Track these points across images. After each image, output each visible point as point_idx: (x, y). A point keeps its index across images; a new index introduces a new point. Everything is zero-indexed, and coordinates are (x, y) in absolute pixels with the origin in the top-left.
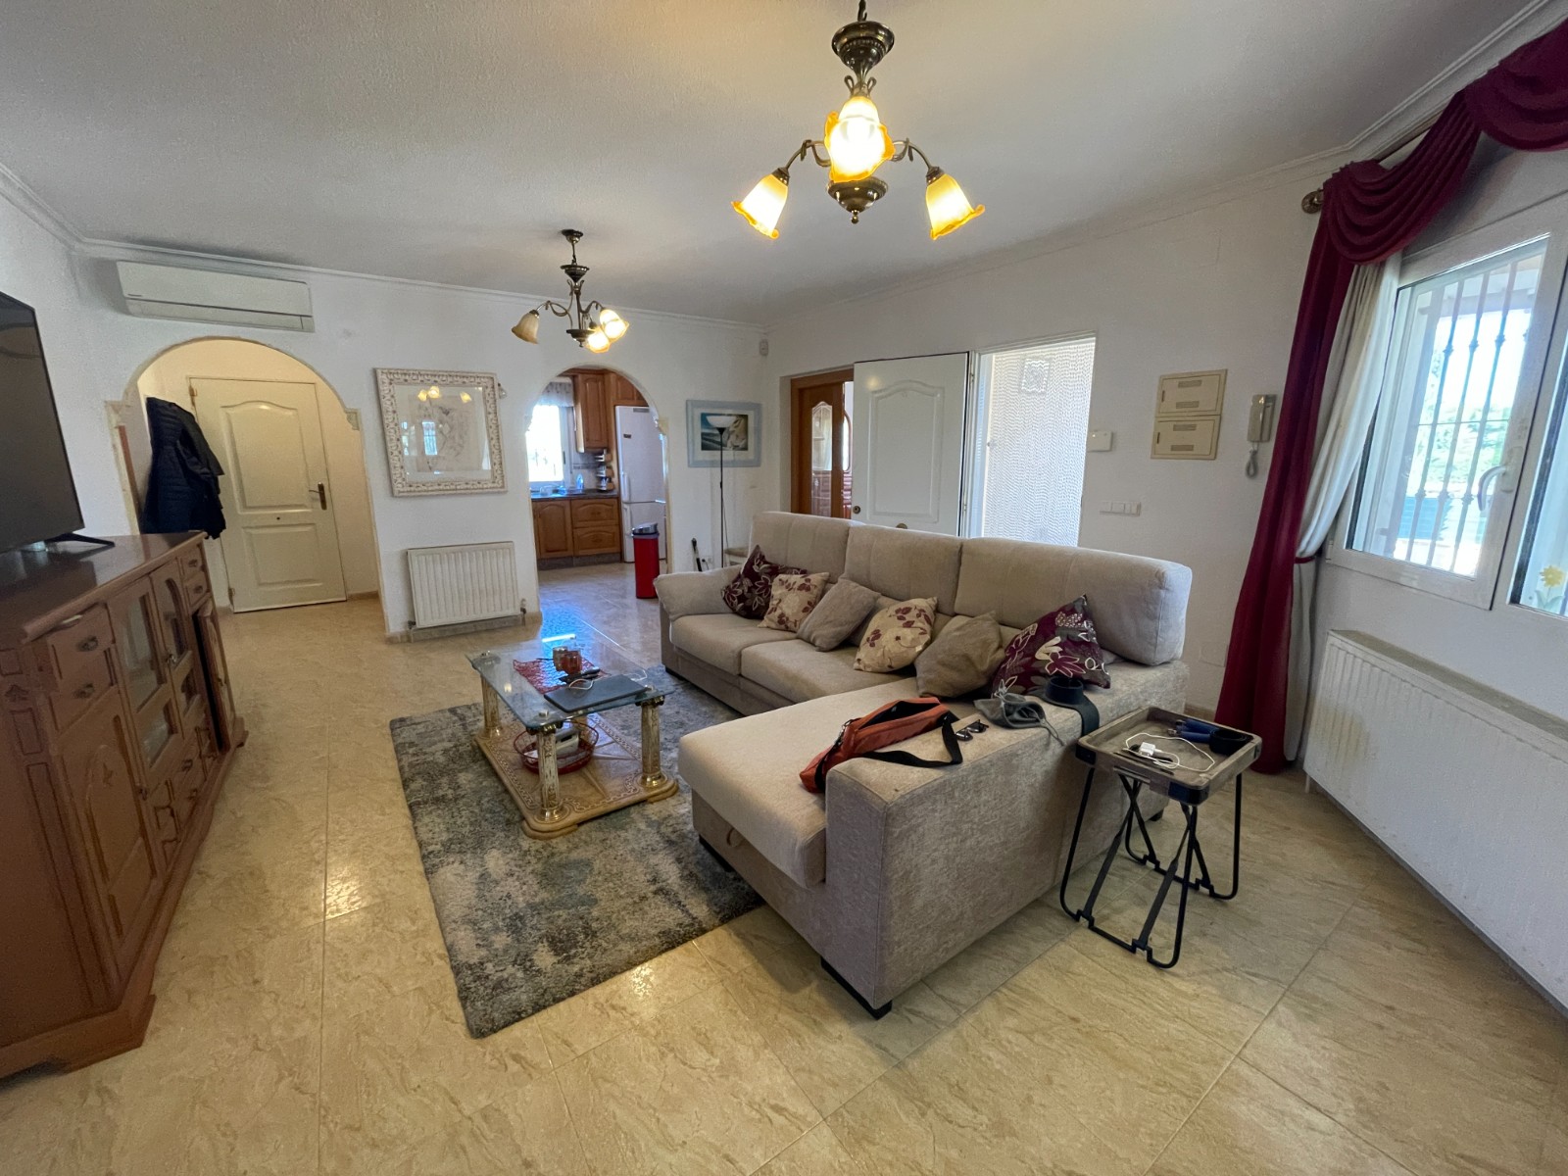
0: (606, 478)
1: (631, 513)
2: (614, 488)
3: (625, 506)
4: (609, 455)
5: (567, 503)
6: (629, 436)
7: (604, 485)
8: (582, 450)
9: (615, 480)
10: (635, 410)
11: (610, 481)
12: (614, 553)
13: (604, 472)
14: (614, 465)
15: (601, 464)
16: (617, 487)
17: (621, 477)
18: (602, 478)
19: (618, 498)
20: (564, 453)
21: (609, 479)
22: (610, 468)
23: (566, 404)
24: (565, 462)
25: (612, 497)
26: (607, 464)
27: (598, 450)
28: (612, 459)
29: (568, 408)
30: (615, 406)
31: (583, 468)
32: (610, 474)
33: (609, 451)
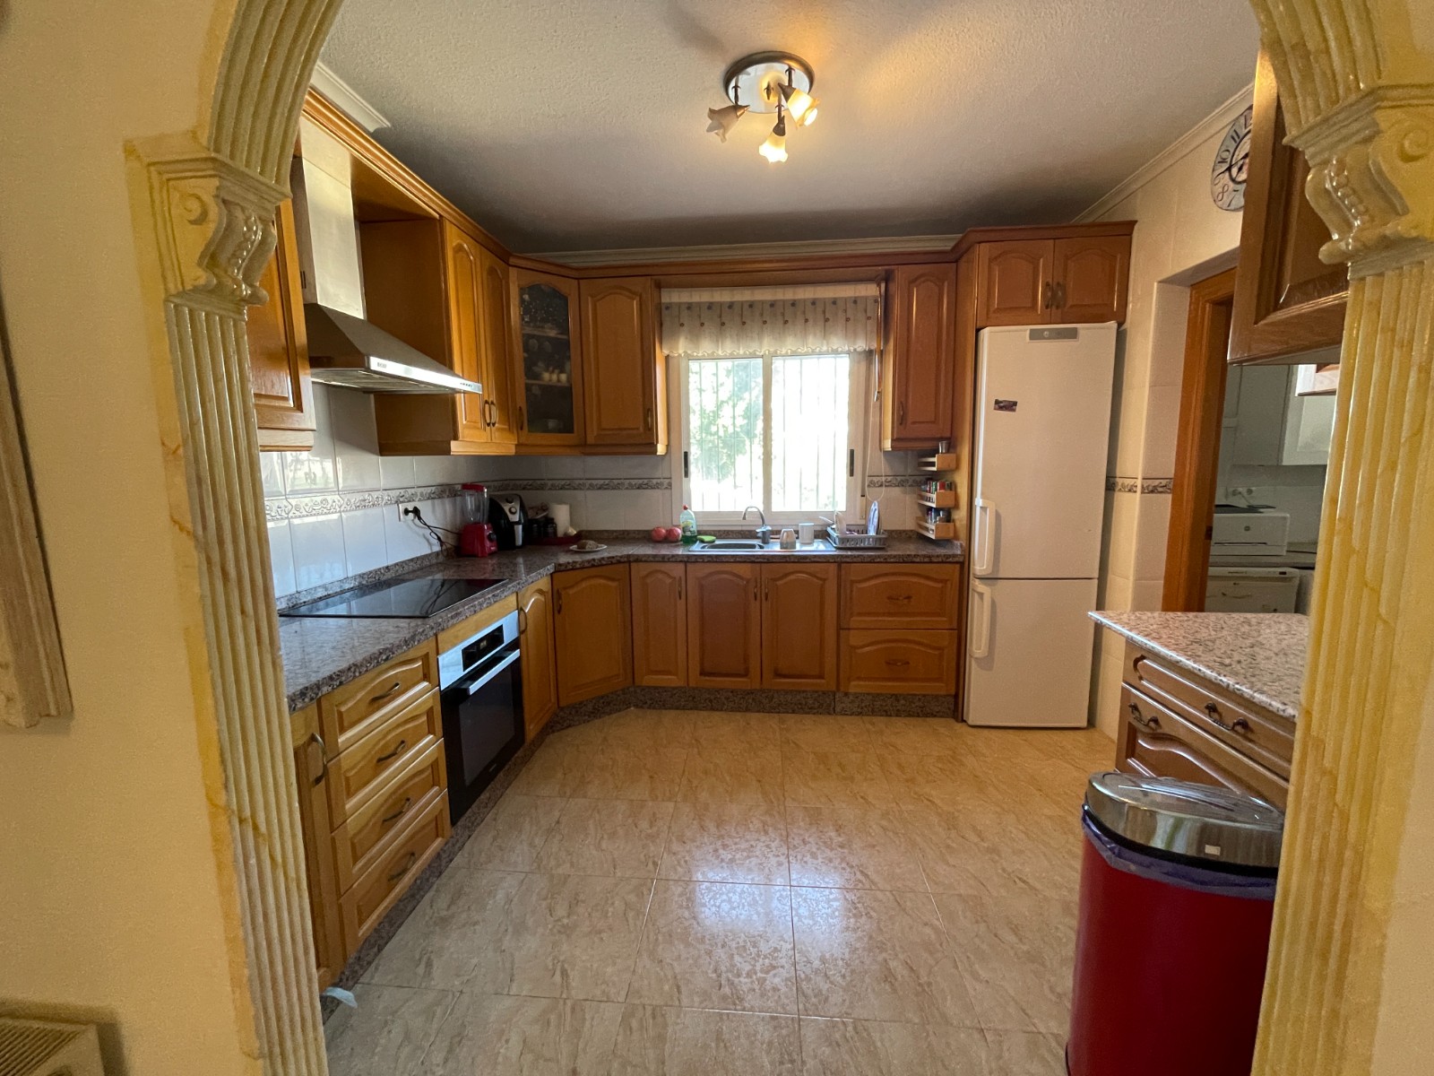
0: (937, 510)
1: (993, 604)
2: (956, 537)
3: (977, 586)
4: (952, 456)
5: (833, 567)
6: (1009, 406)
7: (932, 528)
8: (888, 445)
9: (960, 515)
10: (1035, 336)
11: (948, 519)
12: (936, 697)
13: (934, 496)
14: (961, 480)
15: (932, 477)
16: (963, 533)
17: (978, 512)
18: (931, 508)
19: (964, 564)
20: (852, 453)
21: (947, 514)
22: (952, 486)
23: (861, 345)
24: (852, 473)
25: (945, 560)
26: (943, 479)
27: (928, 445)
28: (958, 467)
29: (870, 353)
30: (978, 331)
31: (889, 485)
32: (949, 503)
33: (952, 445)
